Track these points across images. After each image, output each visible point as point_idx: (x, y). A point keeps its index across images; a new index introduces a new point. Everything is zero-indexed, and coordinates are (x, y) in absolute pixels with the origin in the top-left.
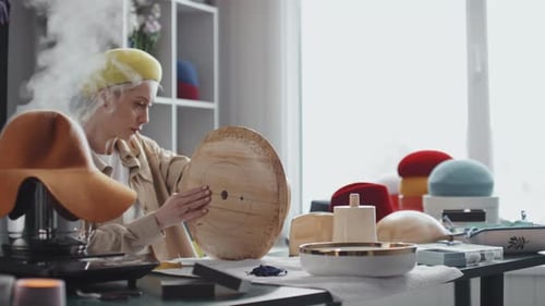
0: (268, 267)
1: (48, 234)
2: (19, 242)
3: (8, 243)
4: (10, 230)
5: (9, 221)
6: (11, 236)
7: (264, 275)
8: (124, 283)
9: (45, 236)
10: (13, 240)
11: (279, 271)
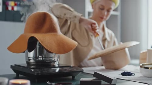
0: (127, 72)
1: (42, 58)
2: (32, 61)
3: (28, 61)
4: (29, 56)
5: (28, 53)
6: (29, 58)
7: (126, 76)
8: (71, 77)
9: (41, 59)
10: (29, 60)
11: (132, 74)
